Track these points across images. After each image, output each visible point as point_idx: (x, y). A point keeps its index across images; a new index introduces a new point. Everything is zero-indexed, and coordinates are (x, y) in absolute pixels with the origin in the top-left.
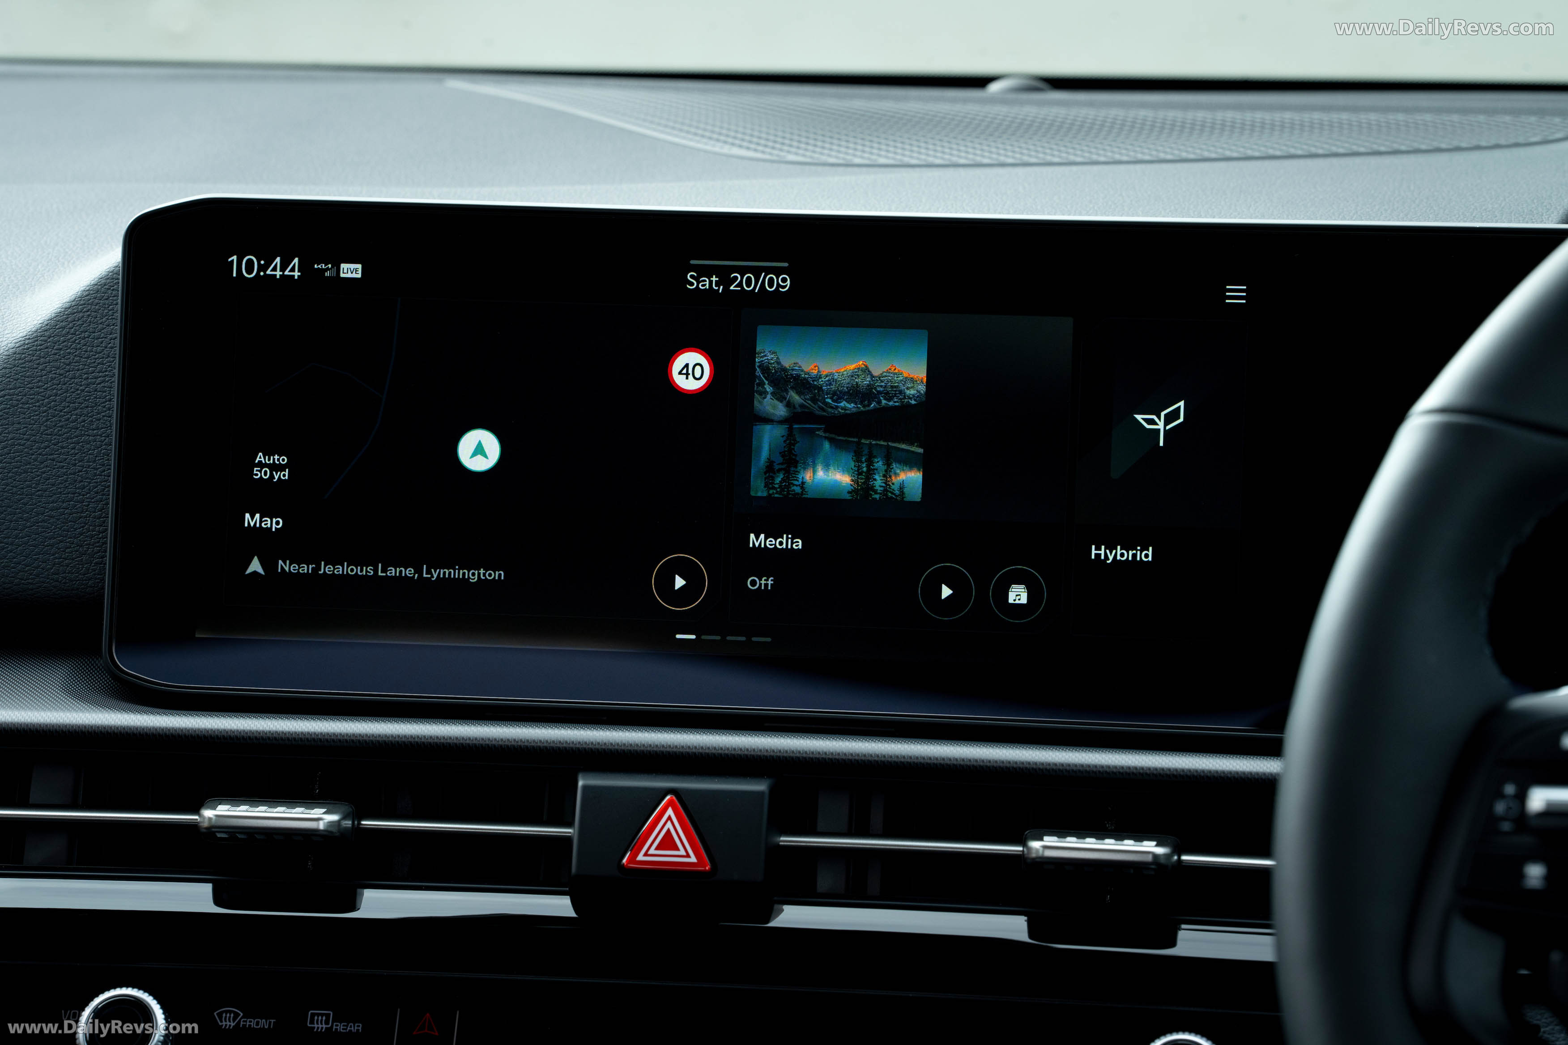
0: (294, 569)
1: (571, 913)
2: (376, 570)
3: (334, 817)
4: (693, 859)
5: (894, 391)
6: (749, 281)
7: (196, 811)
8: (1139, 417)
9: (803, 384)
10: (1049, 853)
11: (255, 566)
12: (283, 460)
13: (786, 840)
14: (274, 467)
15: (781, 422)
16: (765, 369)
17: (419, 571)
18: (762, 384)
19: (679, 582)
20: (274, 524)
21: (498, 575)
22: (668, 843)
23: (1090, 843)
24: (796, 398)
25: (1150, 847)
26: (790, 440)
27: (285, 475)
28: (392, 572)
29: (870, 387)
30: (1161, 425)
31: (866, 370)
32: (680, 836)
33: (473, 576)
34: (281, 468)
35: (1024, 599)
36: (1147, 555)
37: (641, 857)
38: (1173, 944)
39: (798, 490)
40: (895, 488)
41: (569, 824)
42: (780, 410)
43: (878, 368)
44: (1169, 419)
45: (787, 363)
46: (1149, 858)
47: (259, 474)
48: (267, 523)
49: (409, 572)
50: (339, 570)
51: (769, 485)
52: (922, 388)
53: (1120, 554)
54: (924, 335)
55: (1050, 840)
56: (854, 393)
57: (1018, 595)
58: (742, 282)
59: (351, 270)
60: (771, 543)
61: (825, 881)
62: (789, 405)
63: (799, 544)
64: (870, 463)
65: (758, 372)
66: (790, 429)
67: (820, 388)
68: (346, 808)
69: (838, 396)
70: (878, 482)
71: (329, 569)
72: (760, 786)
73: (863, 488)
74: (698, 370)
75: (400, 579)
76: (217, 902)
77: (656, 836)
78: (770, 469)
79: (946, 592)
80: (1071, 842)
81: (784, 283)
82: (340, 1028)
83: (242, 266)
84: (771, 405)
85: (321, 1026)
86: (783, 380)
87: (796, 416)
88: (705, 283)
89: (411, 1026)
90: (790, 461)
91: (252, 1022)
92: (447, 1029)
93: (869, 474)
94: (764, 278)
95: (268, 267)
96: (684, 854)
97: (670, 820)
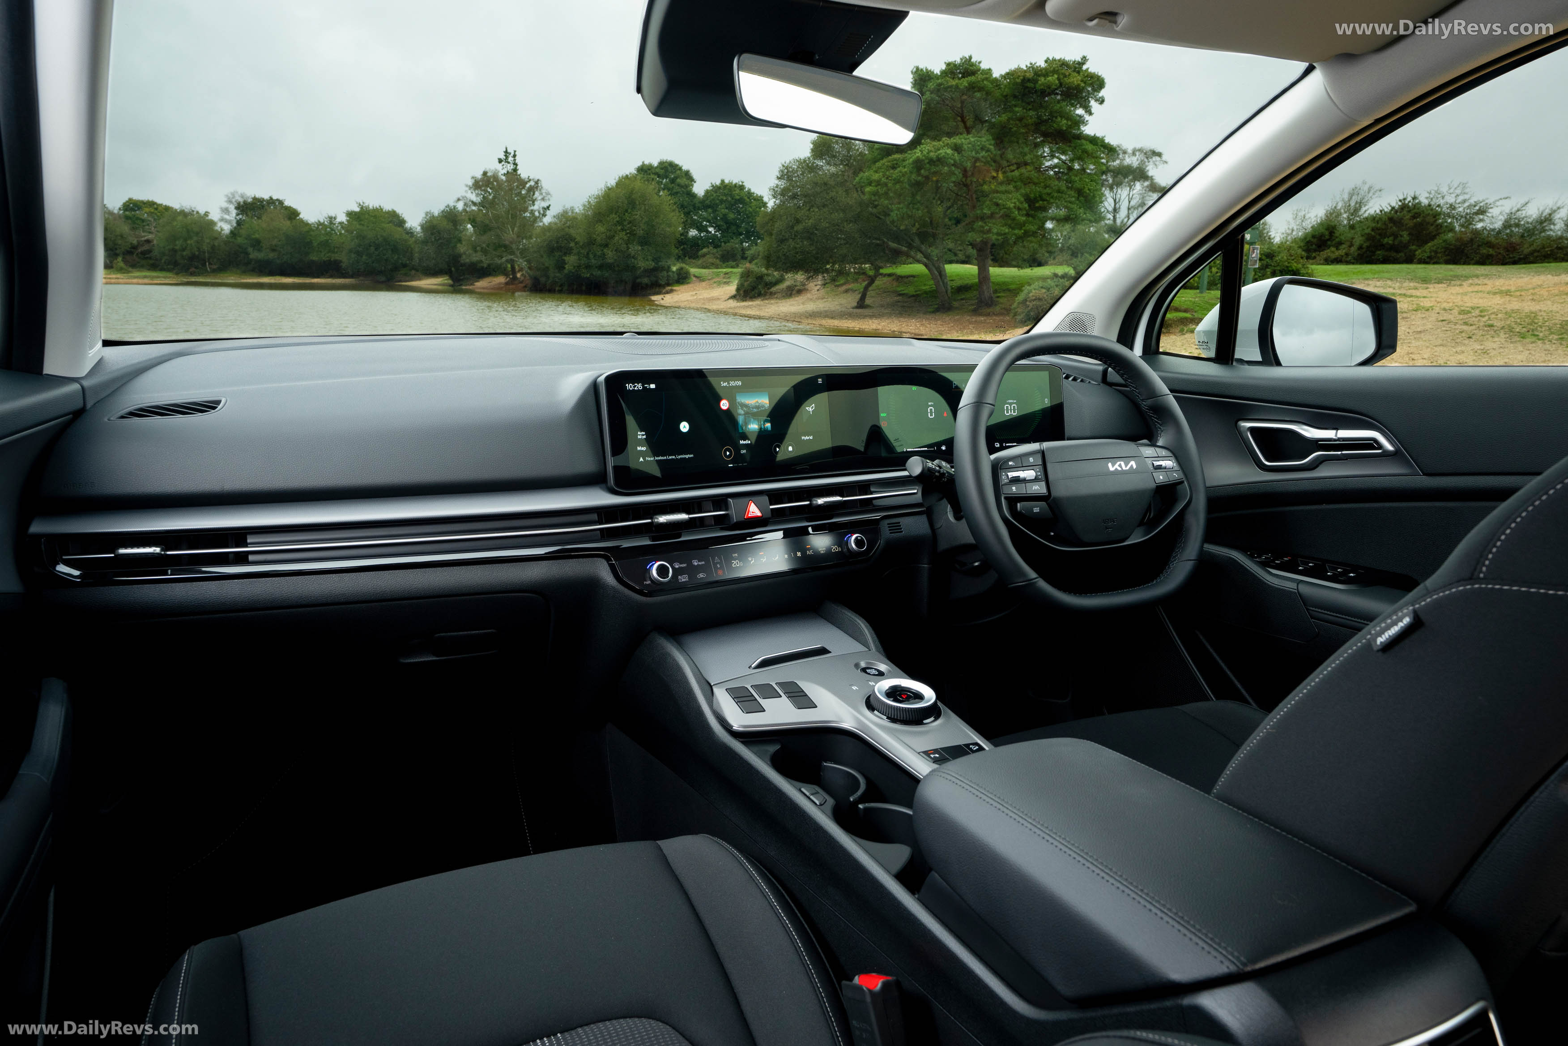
0: (649, 459)
2: (667, 457)
3: (687, 516)
5: (763, 406)
8: (807, 408)
9: (746, 406)
10: (823, 502)
11: (641, 459)
12: (644, 433)
13: (772, 507)
14: (642, 435)
15: (742, 415)
16: (739, 403)
18: (738, 406)
19: (728, 453)
20: (644, 449)
21: (692, 456)
22: (754, 511)
23: (828, 499)
24: (745, 409)
25: (838, 498)
26: (745, 419)
27: (644, 437)
28: (670, 457)
29: (759, 406)
30: (811, 410)
31: (757, 402)
33: (687, 456)
36: (811, 438)
37: (748, 516)
39: (748, 430)
40: (766, 428)
41: (729, 510)
42: (743, 412)
43: (760, 401)
44: (812, 408)
45: (742, 401)
46: (838, 501)
47: (639, 437)
48: (642, 449)
49: (674, 457)
51: (742, 429)
52: (768, 405)
53: (807, 438)
54: (767, 393)
55: (822, 500)
56: (756, 407)
57: (791, 449)
58: (732, 383)
59: (653, 386)
60: (744, 442)
63: (750, 442)
64: (761, 423)
65: (737, 404)
66: (745, 416)
67: (750, 406)
68: (686, 513)
69: (753, 408)
70: (762, 427)
71: (657, 458)
72: (765, 496)
73: (760, 429)
74: (726, 404)
75: (672, 459)
77: (750, 510)
78: (742, 426)
79: (777, 449)
80: (825, 499)
81: (739, 383)
82: (700, 563)
83: (629, 387)
84: (741, 411)
85: (696, 564)
86: (743, 405)
87: (746, 413)
88: (725, 384)
89: (713, 560)
90: (746, 423)
91: (681, 565)
92: (721, 559)
93: (761, 425)
94: (736, 382)
95: (635, 386)
96: (758, 513)
97: (752, 507)
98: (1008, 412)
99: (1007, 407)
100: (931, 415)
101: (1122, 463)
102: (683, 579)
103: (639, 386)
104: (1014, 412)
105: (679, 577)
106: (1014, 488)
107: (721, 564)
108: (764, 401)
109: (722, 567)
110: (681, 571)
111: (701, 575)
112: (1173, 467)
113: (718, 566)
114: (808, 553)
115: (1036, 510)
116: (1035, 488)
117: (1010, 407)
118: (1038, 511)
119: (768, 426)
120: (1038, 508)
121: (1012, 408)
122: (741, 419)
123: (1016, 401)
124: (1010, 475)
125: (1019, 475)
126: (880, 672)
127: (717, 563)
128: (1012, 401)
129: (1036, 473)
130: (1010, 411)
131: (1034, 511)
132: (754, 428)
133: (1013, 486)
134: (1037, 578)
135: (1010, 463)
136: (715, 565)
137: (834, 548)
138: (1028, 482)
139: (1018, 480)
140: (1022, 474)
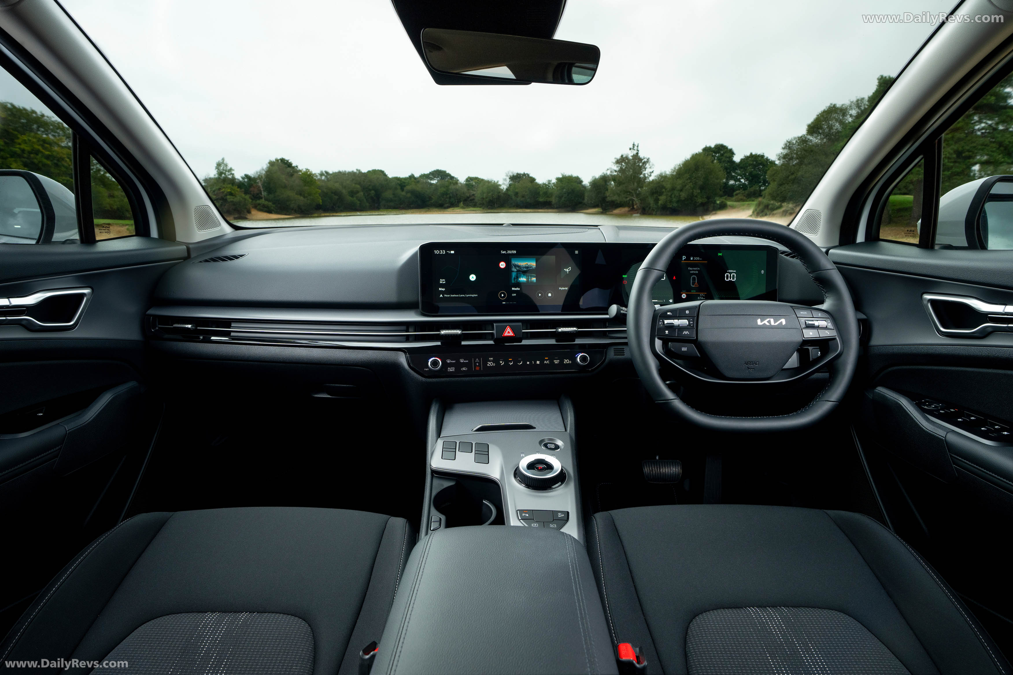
0: (447, 296)
1: (493, 343)
2: (459, 296)
3: (460, 332)
4: (513, 335)
5: (531, 267)
7: (440, 331)
8: (565, 269)
9: (518, 266)
10: (561, 331)
11: (441, 296)
13: (523, 331)
14: (443, 281)
15: (515, 272)
16: (513, 264)
18: (513, 267)
19: (503, 295)
20: (444, 289)
21: (477, 295)
22: (509, 333)
23: (567, 329)
24: (517, 268)
25: (575, 329)
26: (517, 274)
27: (445, 282)
28: (461, 296)
29: (528, 266)
30: (568, 271)
31: (527, 264)
32: (510, 331)
33: (473, 296)
34: (444, 281)
36: (566, 289)
37: (504, 335)
38: (575, 342)
39: (519, 281)
41: (493, 331)
42: (515, 270)
43: (529, 263)
44: (569, 269)
45: (516, 263)
47: (441, 282)
48: (442, 289)
49: (464, 295)
50: (453, 296)
51: (514, 281)
52: (535, 266)
53: (563, 288)
54: (535, 259)
55: (562, 329)
56: (526, 267)
57: (550, 295)
58: (509, 252)
59: (452, 252)
60: (515, 289)
61: (527, 337)
63: (519, 289)
64: (529, 277)
67: (521, 267)
68: (461, 330)
69: (523, 268)
70: (530, 280)
71: (452, 296)
72: (520, 324)
73: (528, 281)
74: (503, 265)
75: (463, 297)
76: (442, 344)
77: (507, 332)
78: (514, 279)
79: (540, 295)
80: (564, 329)
81: (515, 252)
82: (465, 361)
83: (437, 252)
84: (514, 269)
85: (462, 361)
86: (516, 266)
87: (518, 271)
88: (504, 252)
89: (475, 360)
90: (517, 277)
91: (452, 361)
92: (480, 360)
93: (528, 279)
94: (512, 251)
95: (440, 252)
96: (511, 334)
97: (509, 329)
98: (727, 279)
99: (727, 275)
101: (772, 320)
102: (451, 369)
103: (443, 252)
104: (733, 279)
105: (449, 368)
106: (667, 332)
107: (479, 363)
108: (532, 263)
109: (480, 365)
110: (451, 365)
111: (464, 369)
112: (827, 326)
113: (477, 364)
114: (545, 362)
115: (684, 349)
116: (686, 333)
117: (730, 275)
118: (686, 350)
119: (534, 279)
120: (686, 348)
121: (732, 276)
122: (514, 274)
123: (735, 271)
124: (666, 322)
125: (673, 322)
126: (557, 447)
127: (477, 362)
128: (732, 271)
129: (689, 322)
130: (730, 278)
131: (683, 350)
132: (523, 281)
133: (667, 330)
134: (674, 399)
135: (668, 313)
136: (475, 363)
137: (566, 361)
138: (681, 328)
139: (671, 327)
140: (676, 322)
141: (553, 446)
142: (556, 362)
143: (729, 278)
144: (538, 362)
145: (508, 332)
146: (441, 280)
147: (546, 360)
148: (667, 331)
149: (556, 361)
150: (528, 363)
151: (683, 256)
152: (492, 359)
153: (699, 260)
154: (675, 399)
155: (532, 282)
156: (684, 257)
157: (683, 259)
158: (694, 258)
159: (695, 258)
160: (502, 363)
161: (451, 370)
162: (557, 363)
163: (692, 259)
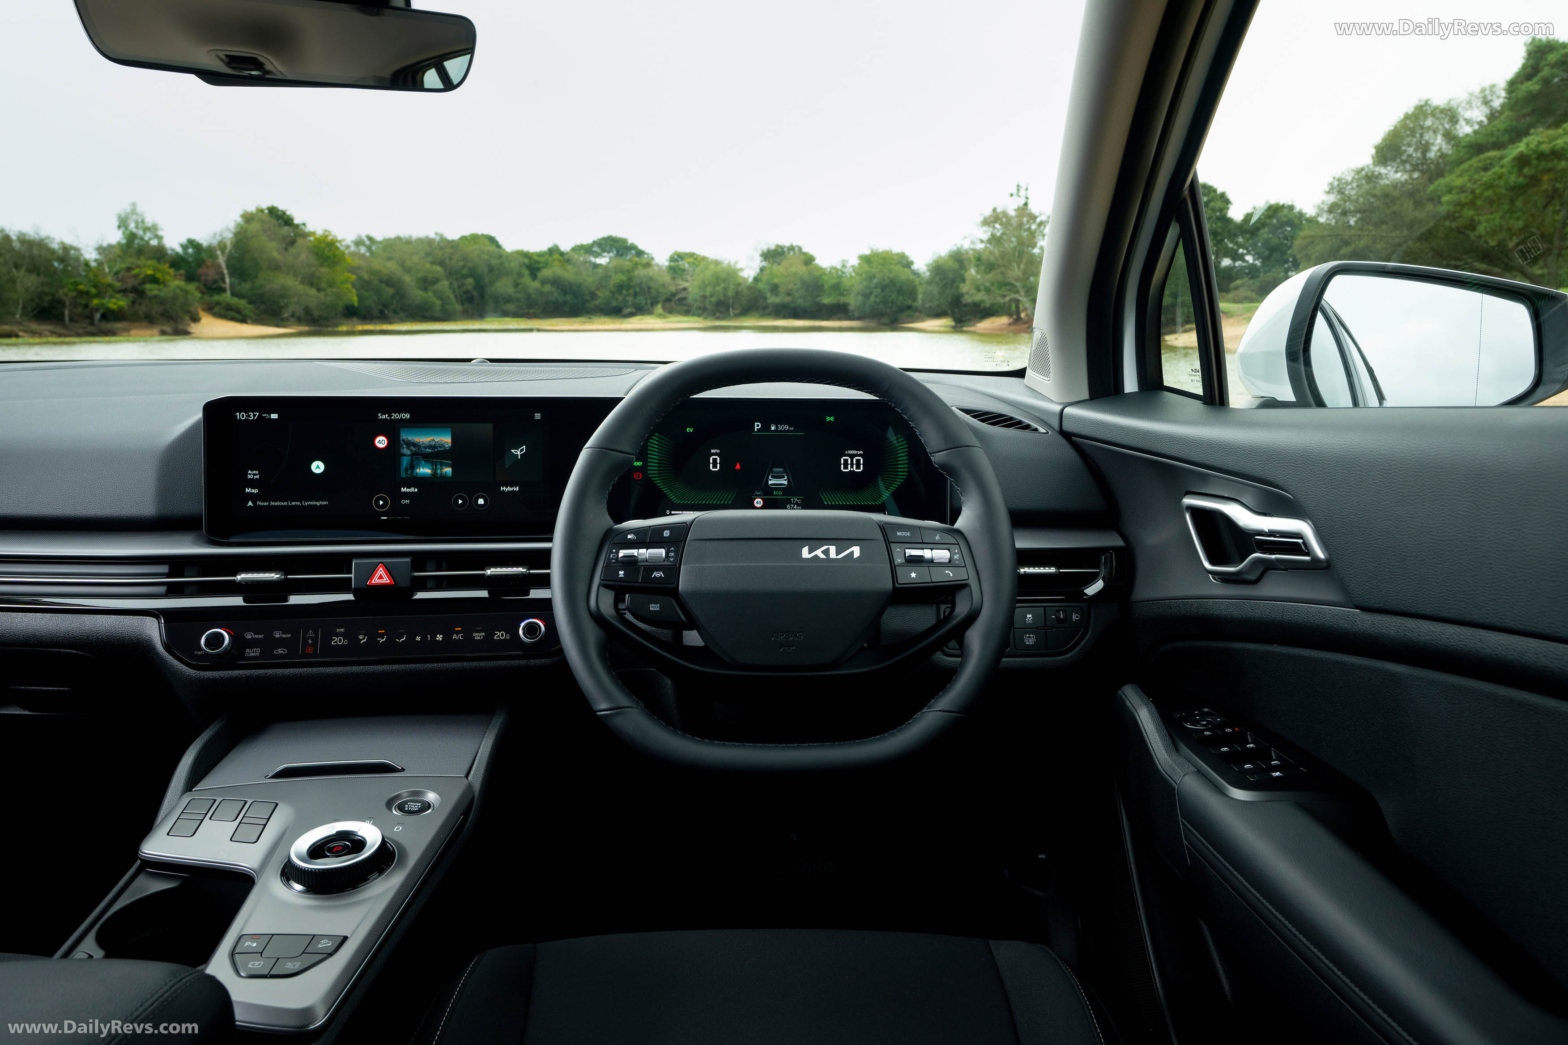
0: (262, 504)
1: (353, 598)
2: (288, 503)
3: (278, 576)
4: (389, 581)
5: (442, 446)
6: (397, 416)
7: (235, 575)
8: (513, 451)
9: (415, 445)
10: (492, 573)
11: (250, 504)
12: (257, 472)
13: (416, 574)
14: (254, 475)
15: (409, 456)
16: (403, 441)
17: (301, 503)
18: (403, 445)
19: (381, 503)
20: (256, 491)
21: (326, 503)
23: (504, 569)
24: (412, 448)
25: (521, 570)
26: (412, 460)
27: (258, 477)
28: (293, 503)
29: (435, 445)
30: (519, 453)
31: (433, 440)
32: (384, 575)
33: (318, 504)
34: (256, 475)
35: (483, 503)
36: (517, 489)
37: (373, 582)
38: (529, 595)
39: (415, 475)
40: (444, 473)
41: (351, 574)
42: (409, 452)
43: (437, 439)
44: (521, 451)
45: (410, 439)
46: (520, 573)
47: (249, 477)
48: (253, 491)
49: (298, 503)
50: (276, 504)
51: (406, 474)
52: (450, 445)
53: (510, 489)
54: (450, 429)
55: (492, 570)
56: (430, 447)
57: (481, 501)
58: (395, 416)
59: (274, 416)
60: (408, 490)
61: (429, 585)
62: (411, 451)
63: (416, 490)
64: (436, 466)
65: (401, 442)
66: (412, 458)
67: (420, 446)
68: (283, 573)
69: (426, 447)
70: (439, 471)
71: (273, 504)
72: (408, 560)
73: (434, 474)
74: (383, 441)
75: (296, 505)
76: (245, 601)
77: (377, 575)
78: (407, 469)
79: (460, 502)
80: (499, 569)
81: (408, 416)
82: (284, 636)
83: (241, 416)
84: (406, 451)
85: (278, 636)
86: (409, 444)
87: (413, 454)
88: (384, 417)
89: (305, 634)
90: (412, 467)
91: (256, 636)
92: (316, 633)
93: (436, 469)
94: (402, 415)
95: (248, 416)
96: (386, 580)
97: (381, 571)
98: (846, 467)
99: (846, 461)
100: (715, 467)
101: (833, 549)
102: (253, 652)
103: (253, 416)
104: (858, 468)
105: (248, 650)
106: (621, 573)
107: (315, 640)
108: (445, 439)
109: (314, 644)
110: (252, 644)
111: (280, 651)
112: (950, 561)
113: (310, 641)
114: (455, 637)
115: (654, 607)
116: (658, 574)
117: (852, 461)
118: (658, 609)
119: (448, 470)
120: (658, 605)
121: (855, 462)
122: (405, 461)
123: (862, 452)
124: (622, 553)
125: (636, 554)
126: (427, 806)
127: (309, 638)
128: (855, 452)
129: (667, 553)
130: (852, 467)
131: (651, 609)
132: (427, 473)
133: (621, 570)
134: (628, 707)
135: (629, 537)
136: (305, 640)
137: (500, 635)
138: (651, 566)
139: (631, 562)
140: (643, 553)
141: (415, 806)
142: (478, 636)
143: (849, 466)
144: (439, 637)
145: (381, 577)
146: (250, 472)
147: (458, 633)
148: (623, 572)
149: (477, 634)
150: (418, 638)
151: (756, 424)
152: (342, 630)
153: (789, 431)
154: (631, 707)
155: (444, 477)
156: (758, 426)
157: (756, 428)
158: (777, 427)
159: (780, 427)
160: (364, 639)
161: (253, 655)
162: (479, 638)
163: (773, 428)
